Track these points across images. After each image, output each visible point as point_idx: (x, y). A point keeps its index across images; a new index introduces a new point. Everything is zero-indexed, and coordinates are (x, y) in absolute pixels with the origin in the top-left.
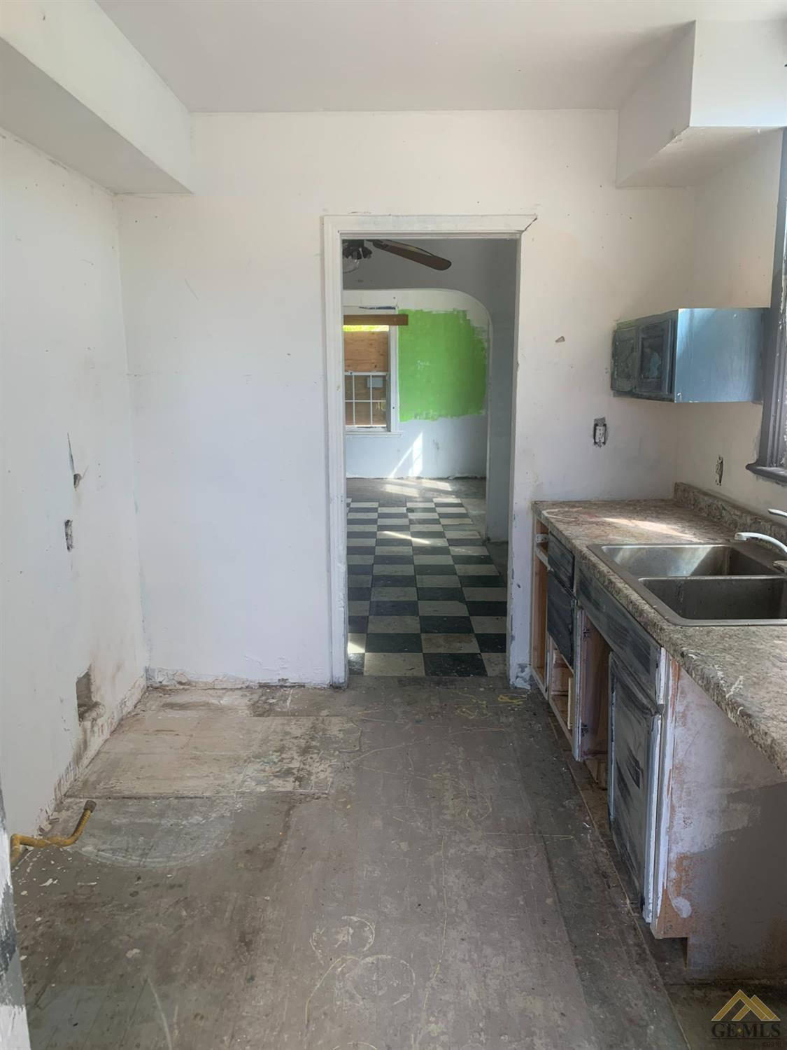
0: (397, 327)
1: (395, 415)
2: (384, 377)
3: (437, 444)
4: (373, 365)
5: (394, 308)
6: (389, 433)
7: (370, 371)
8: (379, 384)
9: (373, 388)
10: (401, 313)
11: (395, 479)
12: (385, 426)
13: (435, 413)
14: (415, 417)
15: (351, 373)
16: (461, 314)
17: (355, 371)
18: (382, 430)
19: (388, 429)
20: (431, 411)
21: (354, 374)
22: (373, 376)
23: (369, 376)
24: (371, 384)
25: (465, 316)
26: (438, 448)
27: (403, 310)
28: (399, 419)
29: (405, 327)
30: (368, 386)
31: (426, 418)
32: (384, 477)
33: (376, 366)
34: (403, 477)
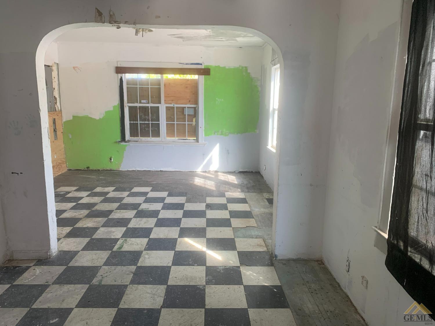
0: (203, 76)
1: (201, 132)
2: (195, 108)
3: (228, 151)
4: (188, 100)
5: (201, 64)
6: (198, 143)
7: (186, 104)
8: (192, 112)
9: (188, 115)
10: (206, 67)
11: (201, 172)
12: (196, 138)
13: (227, 131)
14: (215, 133)
15: (174, 105)
16: (244, 68)
17: (176, 104)
18: (194, 141)
19: (197, 141)
20: (224, 130)
21: (176, 106)
22: (188, 107)
23: (185, 107)
24: (187, 112)
25: (247, 70)
26: (229, 153)
28: (204, 136)
29: (208, 76)
30: (185, 114)
31: (221, 135)
32: (194, 171)
33: (190, 101)
34: (207, 171)
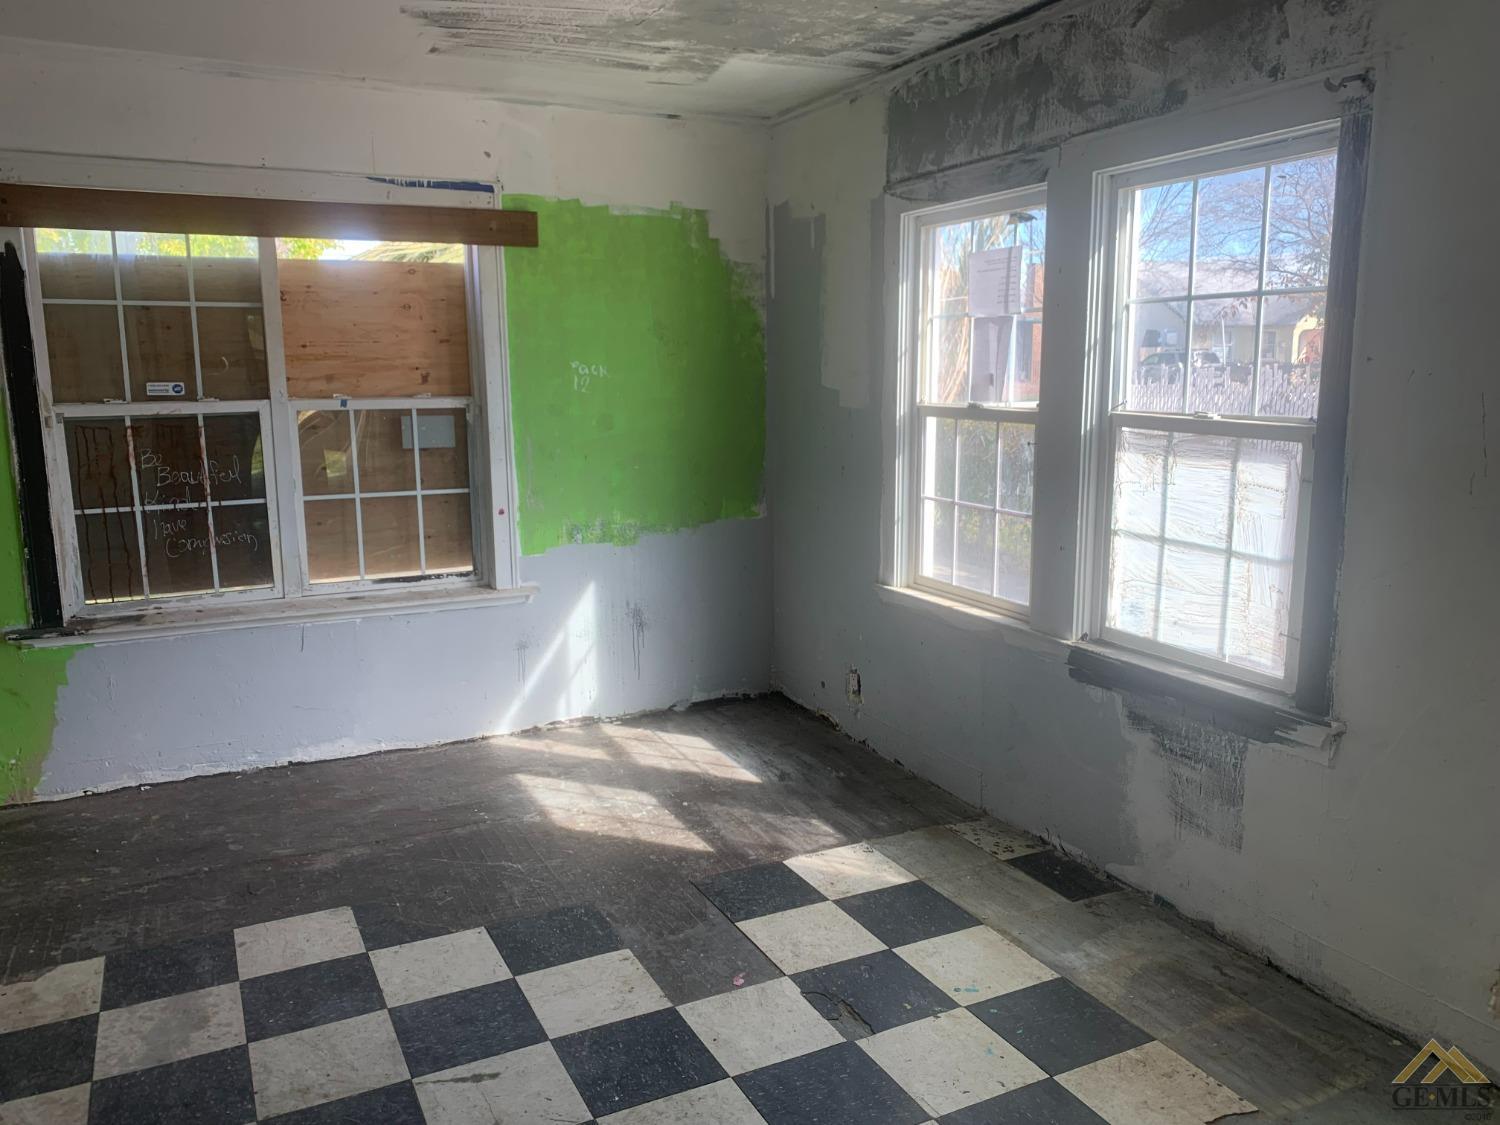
0: (502, 248)
1: (507, 534)
2: (459, 414)
3: (637, 613)
4: (417, 375)
5: (490, 189)
6: (487, 595)
7: (410, 396)
8: (444, 436)
9: (422, 450)
10: (510, 206)
11: (512, 735)
12: (470, 568)
13: (631, 521)
14: (571, 536)
15: (344, 403)
16: (693, 219)
17: (356, 396)
18: (460, 583)
19: (484, 578)
20: (618, 517)
21: (353, 405)
22: (421, 412)
23: (408, 412)
24: (416, 437)
25: (704, 227)
26: (641, 625)
27: (514, 198)
28: (519, 553)
29: (524, 251)
30: (406, 445)
31: (602, 540)
32: (478, 735)
33: (425, 379)
34: (540, 725)
